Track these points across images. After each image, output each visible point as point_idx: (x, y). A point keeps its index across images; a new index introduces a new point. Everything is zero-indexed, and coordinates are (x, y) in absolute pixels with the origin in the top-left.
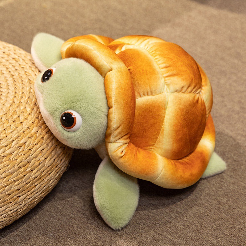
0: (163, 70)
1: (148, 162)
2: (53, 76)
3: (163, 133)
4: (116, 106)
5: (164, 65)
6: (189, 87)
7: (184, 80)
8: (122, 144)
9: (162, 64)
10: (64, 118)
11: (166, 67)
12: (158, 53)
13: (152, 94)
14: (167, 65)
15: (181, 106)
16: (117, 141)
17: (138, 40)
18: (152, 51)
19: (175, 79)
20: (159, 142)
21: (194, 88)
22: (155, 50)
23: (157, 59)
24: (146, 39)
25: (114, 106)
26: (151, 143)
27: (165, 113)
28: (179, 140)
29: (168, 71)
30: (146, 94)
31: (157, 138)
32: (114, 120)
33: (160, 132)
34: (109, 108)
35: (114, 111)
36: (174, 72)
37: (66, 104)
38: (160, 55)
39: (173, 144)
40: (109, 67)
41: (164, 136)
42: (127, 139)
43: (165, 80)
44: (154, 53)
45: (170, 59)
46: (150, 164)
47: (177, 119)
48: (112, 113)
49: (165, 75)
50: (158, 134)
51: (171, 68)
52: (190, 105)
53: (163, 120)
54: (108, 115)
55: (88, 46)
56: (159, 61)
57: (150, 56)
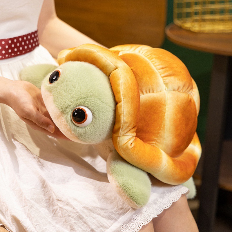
0: (160, 71)
1: (154, 155)
2: (60, 76)
3: (164, 128)
4: (124, 100)
5: (161, 66)
6: (184, 86)
7: (180, 80)
8: (131, 137)
9: (159, 65)
10: (76, 114)
11: (163, 68)
12: (154, 56)
13: (153, 92)
14: (164, 66)
15: (179, 103)
16: (126, 135)
17: (131, 48)
18: (148, 55)
19: (172, 78)
20: (161, 137)
21: (188, 88)
22: (150, 54)
23: (153, 61)
24: (138, 47)
25: (122, 100)
26: (154, 138)
27: (165, 109)
28: (178, 135)
29: (165, 72)
30: (148, 92)
31: (159, 133)
32: (123, 113)
33: (161, 127)
34: (116, 103)
35: (123, 105)
36: (170, 72)
37: (77, 101)
38: (156, 58)
39: (173, 139)
40: (114, 66)
41: (165, 131)
42: (133, 132)
43: (163, 80)
44: (150, 57)
45: (166, 61)
46: (156, 157)
47: (176, 115)
48: (121, 107)
49: (163, 75)
50: (160, 129)
51: (167, 69)
52: (186, 103)
53: (164, 115)
54: (116, 111)
55: (91, 49)
56: (156, 63)
57: (147, 59)
